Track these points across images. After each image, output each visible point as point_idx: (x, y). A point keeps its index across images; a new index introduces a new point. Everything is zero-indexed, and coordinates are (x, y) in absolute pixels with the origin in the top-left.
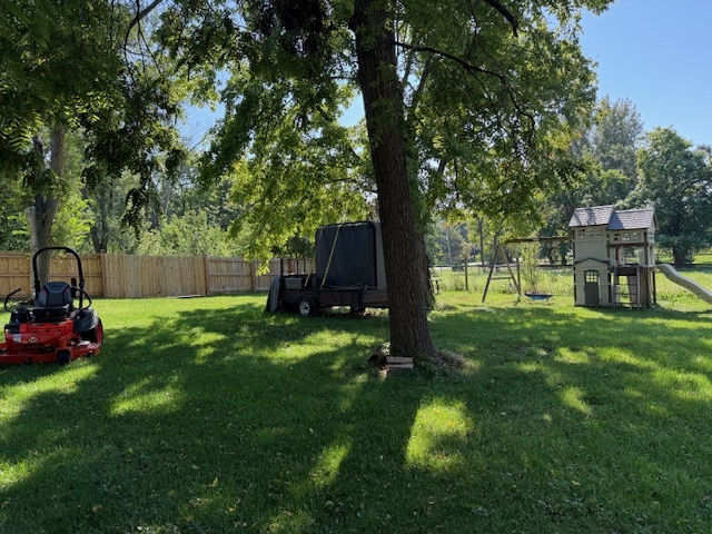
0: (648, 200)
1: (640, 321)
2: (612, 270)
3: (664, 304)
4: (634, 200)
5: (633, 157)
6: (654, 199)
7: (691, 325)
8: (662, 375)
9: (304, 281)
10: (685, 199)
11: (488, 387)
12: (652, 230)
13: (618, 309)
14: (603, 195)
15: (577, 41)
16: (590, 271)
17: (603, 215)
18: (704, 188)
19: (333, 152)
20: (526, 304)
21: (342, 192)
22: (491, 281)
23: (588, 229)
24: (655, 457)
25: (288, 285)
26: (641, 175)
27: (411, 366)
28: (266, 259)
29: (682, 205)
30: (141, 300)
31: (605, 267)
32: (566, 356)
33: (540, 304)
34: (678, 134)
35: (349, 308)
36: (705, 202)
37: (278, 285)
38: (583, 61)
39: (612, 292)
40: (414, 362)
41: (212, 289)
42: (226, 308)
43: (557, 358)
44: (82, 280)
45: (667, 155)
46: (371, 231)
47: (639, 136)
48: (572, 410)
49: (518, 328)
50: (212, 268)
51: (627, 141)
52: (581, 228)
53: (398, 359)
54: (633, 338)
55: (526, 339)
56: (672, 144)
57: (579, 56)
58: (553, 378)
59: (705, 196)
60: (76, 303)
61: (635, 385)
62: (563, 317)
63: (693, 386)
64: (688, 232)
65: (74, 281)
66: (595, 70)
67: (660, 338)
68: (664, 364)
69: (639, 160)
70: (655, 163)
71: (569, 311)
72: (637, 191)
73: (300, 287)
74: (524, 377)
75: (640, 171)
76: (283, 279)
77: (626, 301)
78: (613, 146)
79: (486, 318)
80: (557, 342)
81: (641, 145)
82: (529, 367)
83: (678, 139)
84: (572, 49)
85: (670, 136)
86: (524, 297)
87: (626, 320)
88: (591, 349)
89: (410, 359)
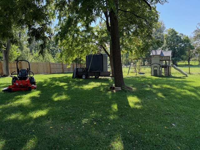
0: (167, 48)
1: (168, 79)
2: (161, 66)
3: (173, 75)
4: (163, 48)
5: (163, 36)
6: (168, 47)
7: (180, 80)
8: (178, 90)
9: (83, 69)
10: (176, 48)
11: (141, 93)
12: (171, 56)
13: (162, 76)
14: (155, 47)
15: (156, 7)
16: (155, 67)
17: (159, 52)
18: (181, 45)
19: (89, 34)
20: (138, 75)
21: (91, 45)
22: (130, 70)
23: (155, 56)
24: (182, 105)
25: (79, 70)
26: (165, 41)
27: (121, 89)
28: (70, 63)
29: (175, 49)
30: (40, 75)
31: (159, 66)
32: (155, 86)
33: (142, 75)
34: (175, 30)
35: (94, 77)
36: (181, 49)
37: (76, 71)
38: (157, 12)
39: (160, 72)
40: (121, 88)
41: (52, 72)
42: (61, 77)
43: (153, 87)
44: (30, 69)
45: (172, 36)
46: (102, 56)
47: (165, 30)
48: (161, 97)
49: (140, 81)
50: (52, 66)
51: (161, 32)
52: (153, 56)
53: (118, 88)
54: (169, 82)
55: (144, 83)
56: (174, 33)
57: (156, 11)
58: (154, 91)
59: (181, 47)
60: (29, 76)
61: (173, 92)
62: (149, 78)
63: (185, 92)
64: (176, 57)
65: (28, 69)
66: (159, 14)
67: (175, 82)
68: (178, 88)
69: (165, 37)
70: (169, 38)
71: (150, 77)
72: (164, 45)
73: (82, 71)
74: (148, 91)
75: (165, 40)
76: (77, 69)
77: (163, 74)
78: (158, 33)
79: (130, 79)
80: (152, 84)
81: (165, 33)
82: (148, 89)
83: (175, 32)
84: (154, 9)
85: (173, 31)
86: (138, 73)
87: (165, 79)
88: (160, 85)
89: (120, 88)
